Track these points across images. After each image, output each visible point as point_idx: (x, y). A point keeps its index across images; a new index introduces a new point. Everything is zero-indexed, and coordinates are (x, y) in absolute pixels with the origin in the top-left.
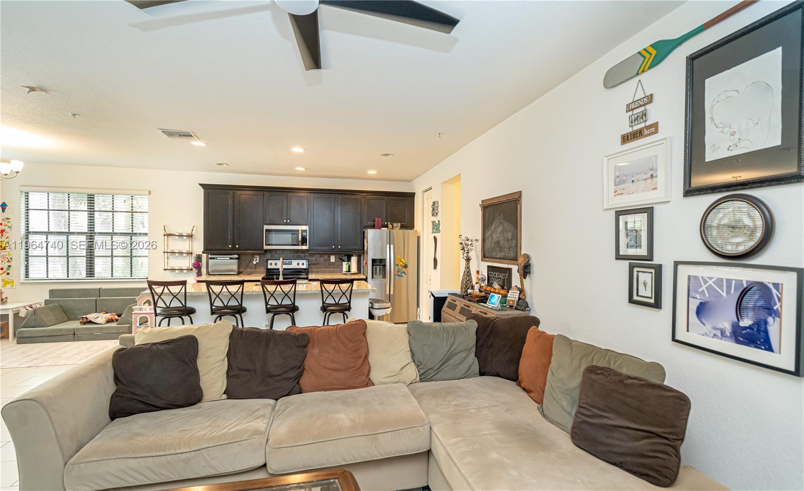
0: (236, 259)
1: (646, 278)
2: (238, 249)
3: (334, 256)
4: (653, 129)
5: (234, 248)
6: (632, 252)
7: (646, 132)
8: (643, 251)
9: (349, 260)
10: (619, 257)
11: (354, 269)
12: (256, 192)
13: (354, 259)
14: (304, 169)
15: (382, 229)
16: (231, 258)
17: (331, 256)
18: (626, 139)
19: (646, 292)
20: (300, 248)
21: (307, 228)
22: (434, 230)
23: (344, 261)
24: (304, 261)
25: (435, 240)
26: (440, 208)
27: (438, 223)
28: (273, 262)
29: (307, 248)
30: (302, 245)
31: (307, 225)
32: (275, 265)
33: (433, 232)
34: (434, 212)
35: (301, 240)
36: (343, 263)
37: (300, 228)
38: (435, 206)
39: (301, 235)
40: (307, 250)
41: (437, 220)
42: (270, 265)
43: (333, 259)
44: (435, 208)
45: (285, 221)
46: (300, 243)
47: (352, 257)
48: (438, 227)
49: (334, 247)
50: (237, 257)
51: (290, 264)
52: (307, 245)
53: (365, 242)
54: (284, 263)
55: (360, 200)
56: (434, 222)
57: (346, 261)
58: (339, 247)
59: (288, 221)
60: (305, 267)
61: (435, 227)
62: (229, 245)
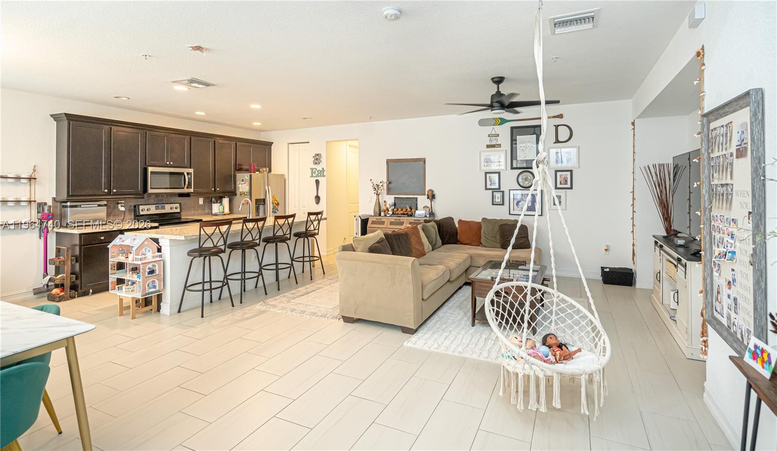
0: (105, 205)
1: (498, 195)
2: (115, 194)
3: (202, 199)
4: (499, 146)
5: (109, 193)
6: (493, 187)
7: (496, 146)
8: (497, 186)
9: (221, 202)
10: (486, 189)
11: (227, 210)
12: (135, 130)
13: (226, 201)
14: (205, 114)
15: (256, 172)
16: (99, 205)
17: (200, 199)
18: (488, 146)
19: (498, 200)
20: (186, 190)
21: (191, 171)
22: (314, 175)
23: (214, 203)
24: (178, 205)
25: (317, 182)
26: (323, 159)
27: (321, 169)
28: (146, 207)
29: (192, 191)
30: (187, 188)
31: (191, 168)
32: (147, 210)
33: (312, 176)
34: (316, 161)
35: (187, 183)
36: (213, 205)
37: (185, 171)
38: (317, 157)
39: (187, 177)
40: (191, 193)
41: (319, 167)
42: (142, 210)
43: (201, 201)
44: (317, 159)
45: (168, 163)
46: (186, 186)
47: (223, 199)
48: (322, 173)
49: (213, 189)
50: (106, 203)
51: (163, 208)
52: (191, 188)
53: (240, 185)
54: (157, 208)
55: (233, 146)
56: (314, 169)
57: (217, 203)
58: (218, 189)
59: (171, 163)
60: (178, 210)
61: (317, 173)
62: (104, 189)
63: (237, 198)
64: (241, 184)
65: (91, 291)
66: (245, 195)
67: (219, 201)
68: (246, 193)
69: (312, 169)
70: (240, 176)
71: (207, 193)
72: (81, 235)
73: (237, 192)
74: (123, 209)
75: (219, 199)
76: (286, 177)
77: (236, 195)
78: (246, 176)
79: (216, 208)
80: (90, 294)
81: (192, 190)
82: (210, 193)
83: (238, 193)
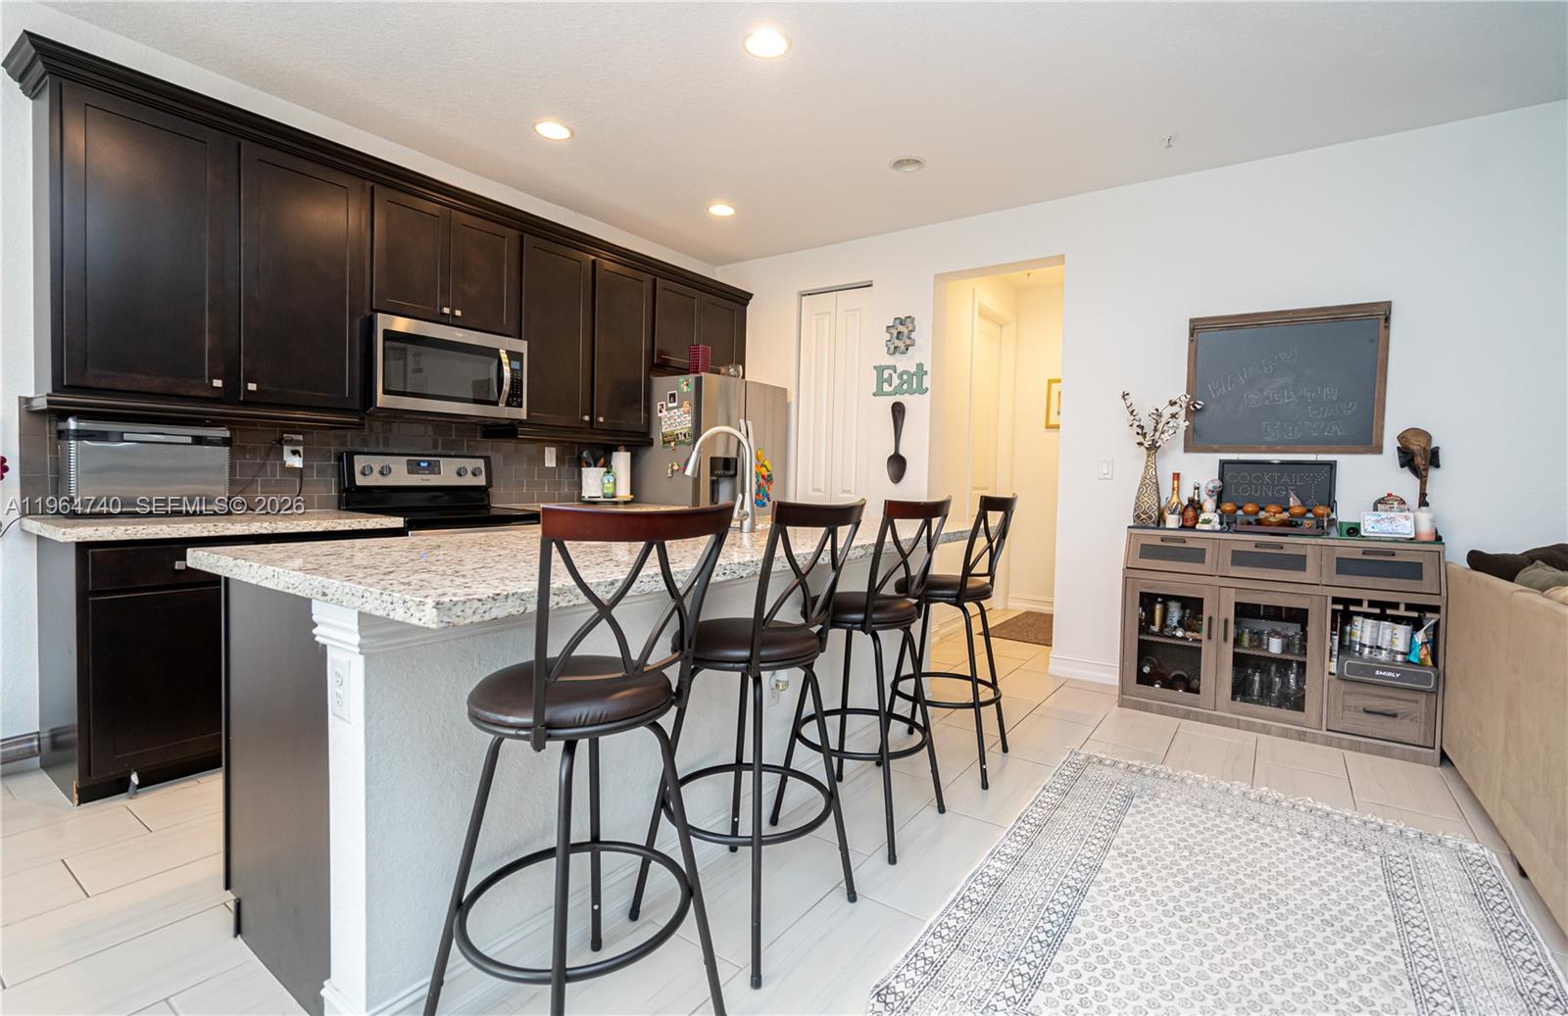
0: (226, 442)
2: (252, 400)
3: (554, 449)
5: (231, 394)
9: (608, 465)
11: (624, 492)
13: (621, 460)
15: (712, 375)
16: (198, 441)
17: (546, 448)
20: (503, 412)
21: (521, 346)
22: (886, 388)
23: (589, 465)
24: (480, 463)
25: (898, 411)
26: (923, 336)
27: (913, 370)
28: (377, 462)
29: (525, 417)
30: (508, 404)
31: (520, 338)
32: (382, 473)
33: (879, 393)
34: (898, 343)
35: (506, 387)
36: (585, 470)
37: (504, 345)
38: (901, 328)
39: (506, 369)
40: (521, 421)
41: (906, 363)
42: (363, 474)
43: (550, 458)
44: (901, 334)
45: (446, 310)
46: (504, 397)
47: (614, 454)
48: (915, 381)
49: (587, 418)
50: (227, 434)
51: (433, 469)
52: (521, 406)
53: (665, 412)
54: (414, 468)
55: (647, 286)
56: (888, 367)
57: (595, 466)
58: (601, 419)
59: (458, 313)
60: (481, 481)
61: (896, 381)
62: (213, 376)
63: (656, 455)
64: (668, 409)
65: (135, 779)
66: (679, 443)
67: (602, 461)
68: (682, 438)
69: (880, 369)
70: (662, 384)
71: (566, 428)
72: (82, 547)
73: (653, 436)
74: (296, 462)
75: (602, 456)
76: (792, 398)
77: (650, 443)
78: (684, 384)
79: (593, 482)
80: (131, 789)
81: (522, 413)
82: (579, 430)
83: (658, 440)
